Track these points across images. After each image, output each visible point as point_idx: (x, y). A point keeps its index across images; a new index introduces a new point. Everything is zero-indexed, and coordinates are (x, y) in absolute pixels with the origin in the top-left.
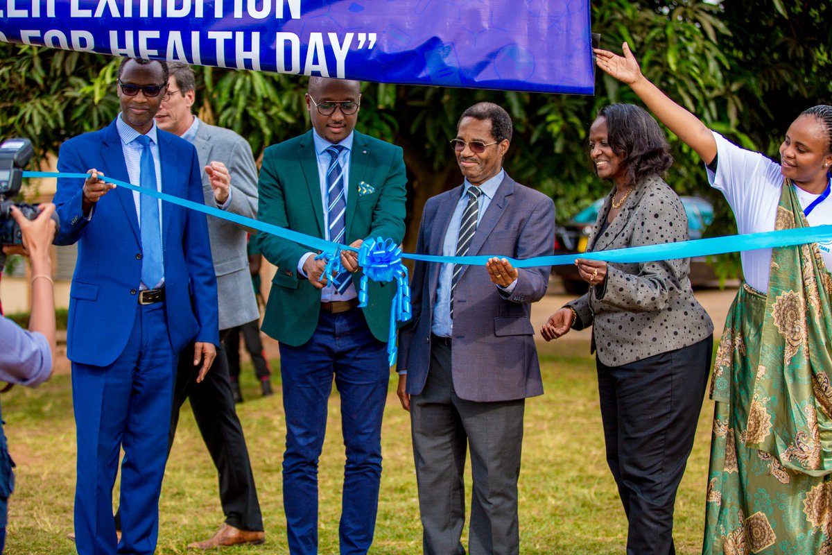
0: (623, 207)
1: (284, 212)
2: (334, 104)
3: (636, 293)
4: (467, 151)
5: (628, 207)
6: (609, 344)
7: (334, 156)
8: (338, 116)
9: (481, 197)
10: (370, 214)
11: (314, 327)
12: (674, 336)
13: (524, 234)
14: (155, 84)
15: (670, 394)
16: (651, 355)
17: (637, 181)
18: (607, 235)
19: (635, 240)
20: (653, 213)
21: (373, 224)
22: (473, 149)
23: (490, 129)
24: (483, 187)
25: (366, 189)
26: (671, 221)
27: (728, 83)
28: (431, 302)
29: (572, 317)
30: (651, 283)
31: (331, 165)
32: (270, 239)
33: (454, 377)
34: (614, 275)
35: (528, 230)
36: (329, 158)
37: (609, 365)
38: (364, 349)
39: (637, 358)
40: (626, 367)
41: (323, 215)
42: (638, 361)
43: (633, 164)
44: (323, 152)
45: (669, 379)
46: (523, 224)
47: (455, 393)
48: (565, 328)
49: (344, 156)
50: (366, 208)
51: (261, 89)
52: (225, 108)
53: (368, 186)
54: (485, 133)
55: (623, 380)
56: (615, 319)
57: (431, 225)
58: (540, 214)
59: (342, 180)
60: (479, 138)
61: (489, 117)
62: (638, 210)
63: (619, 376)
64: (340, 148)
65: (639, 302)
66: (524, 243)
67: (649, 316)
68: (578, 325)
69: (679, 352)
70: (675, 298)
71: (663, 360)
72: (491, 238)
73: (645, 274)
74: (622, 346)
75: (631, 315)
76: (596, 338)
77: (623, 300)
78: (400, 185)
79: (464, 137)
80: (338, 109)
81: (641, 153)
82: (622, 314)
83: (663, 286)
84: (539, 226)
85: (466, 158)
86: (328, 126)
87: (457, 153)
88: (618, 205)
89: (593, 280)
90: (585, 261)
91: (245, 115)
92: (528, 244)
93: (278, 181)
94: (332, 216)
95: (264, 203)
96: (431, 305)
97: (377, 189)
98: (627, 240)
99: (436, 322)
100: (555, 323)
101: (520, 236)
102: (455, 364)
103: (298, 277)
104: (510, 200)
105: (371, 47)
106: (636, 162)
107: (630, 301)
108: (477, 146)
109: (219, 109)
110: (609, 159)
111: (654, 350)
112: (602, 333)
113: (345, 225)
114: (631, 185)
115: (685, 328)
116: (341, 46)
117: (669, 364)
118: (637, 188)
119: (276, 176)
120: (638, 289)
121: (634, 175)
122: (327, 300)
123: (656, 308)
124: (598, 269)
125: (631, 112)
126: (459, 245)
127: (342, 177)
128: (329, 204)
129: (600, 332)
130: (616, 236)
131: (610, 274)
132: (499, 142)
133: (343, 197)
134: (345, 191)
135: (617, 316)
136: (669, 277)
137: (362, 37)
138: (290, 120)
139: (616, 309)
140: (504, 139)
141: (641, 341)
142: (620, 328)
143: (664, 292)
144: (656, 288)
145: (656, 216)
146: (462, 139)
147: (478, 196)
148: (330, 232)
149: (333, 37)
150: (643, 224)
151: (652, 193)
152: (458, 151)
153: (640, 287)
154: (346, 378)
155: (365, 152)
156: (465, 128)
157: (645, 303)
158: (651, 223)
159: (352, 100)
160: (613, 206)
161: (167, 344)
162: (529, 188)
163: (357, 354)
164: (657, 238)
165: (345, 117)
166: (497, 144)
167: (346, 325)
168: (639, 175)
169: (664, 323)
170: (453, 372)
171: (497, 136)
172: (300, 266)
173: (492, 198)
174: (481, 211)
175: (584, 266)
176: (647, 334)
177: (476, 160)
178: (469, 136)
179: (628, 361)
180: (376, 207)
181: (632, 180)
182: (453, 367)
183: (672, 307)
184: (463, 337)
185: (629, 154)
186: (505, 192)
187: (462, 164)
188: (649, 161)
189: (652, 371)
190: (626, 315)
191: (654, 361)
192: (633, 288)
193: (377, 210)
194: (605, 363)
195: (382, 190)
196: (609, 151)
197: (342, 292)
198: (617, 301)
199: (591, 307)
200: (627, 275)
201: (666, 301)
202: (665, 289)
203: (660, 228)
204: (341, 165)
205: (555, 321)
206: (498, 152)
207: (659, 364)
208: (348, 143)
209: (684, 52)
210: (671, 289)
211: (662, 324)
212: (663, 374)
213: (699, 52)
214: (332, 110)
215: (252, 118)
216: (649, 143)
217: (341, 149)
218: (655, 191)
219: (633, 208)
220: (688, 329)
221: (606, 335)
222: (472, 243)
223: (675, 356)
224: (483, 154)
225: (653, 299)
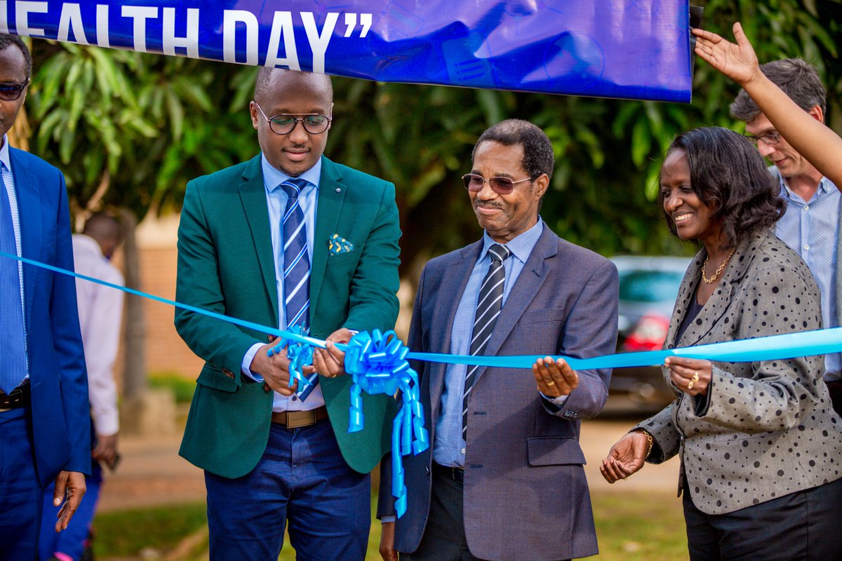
0: (723, 280)
1: (216, 279)
2: (294, 118)
3: (754, 404)
4: (487, 192)
5: (730, 279)
6: (710, 482)
7: (292, 197)
8: (300, 136)
9: (510, 259)
10: (348, 284)
11: (261, 449)
12: (810, 468)
13: (573, 316)
14: (14, 82)
15: (805, 554)
16: (777, 496)
17: (739, 241)
18: (699, 322)
19: (744, 328)
20: (770, 286)
21: (352, 298)
22: (495, 188)
23: (521, 159)
24: (511, 246)
25: (341, 246)
26: (797, 296)
27: (832, 80)
28: (433, 413)
29: (647, 444)
30: (774, 389)
31: (287, 208)
32: (196, 321)
33: (466, 526)
34: (721, 380)
35: (580, 310)
36: (285, 197)
37: (711, 513)
38: (334, 483)
39: (755, 500)
40: (738, 515)
41: (276, 282)
42: (757, 505)
43: (731, 217)
44: (276, 189)
45: (804, 531)
46: (573, 301)
47: (468, 550)
48: (637, 462)
49: (308, 195)
50: (342, 275)
51: (108, 82)
52: (50, 111)
53: (344, 240)
54: (514, 164)
55: (734, 533)
56: (718, 444)
57: (432, 300)
58: (597, 286)
59: (304, 231)
60: (506, 172)
61: (520, 141)
62: (746, 283)
63: (727, 527)
64: (302, 183)
65: (758, 418)
66: (574, 330)
67: (770, 438)
68: (656, 455)
69: (818, 491)
70: (809, 410)
71: (792, 503)
72: (525, 320)
73: (762, 376)
74: (730, 484)
75: (742, 437)
76: (687, 472)
77: (736, 416)
78: (391, 241)
79: (482, 171)
80: (299, 125)
81: (742, 200)
82: (731, 437)
83: (791, 393)
84: (596, 304)
85: (485, 202)
86: (284, 150)
87: (471, 194)
88: (713, 278)
89: (693, 389)
90: (680, 360)
91: (82, 123)
92: (579, 331)
93: (208, 231)
94: (289, 285)
95: (187, 265)
96: (433, 418)
97: (357, 246)
98: (733, 327)
99: (439, 444)
100: (621, 455)
101: (567, 319)
102: (468, 507)
103: (242, 381)
104: (552, 264)
105: (363, 35)
106: (735, 213)
107: (745, 418)
108: (502, 183)
109: (40, 113)
110: (694, 210)
111: (780, 489)
112: (697, 464)
113: (308, 297)
114: (730, 247)
115: (825, 455)
116: (320, 31)
117: (803, 508)
118: (740, 250)
119: (205, 224)
120: (755, 400)
121: (733, 233)
122: (281, 409)
123: (782, 425)
124: (700, 372)
125: (721, 139)
126: (475, 332)
127: (305, 224)
128: (285, 267)
129: (695, 464)
130: (714, 323)
131: (716, 379)
132: (534, 178)
133: (306, 256)
134: (308, 247)
135: (721, 440)
136: (798, 380)
137: (351, 19)
138: (149, 131)
139: (722, 428)
140: (541, 174)
141: (761, 475)
142: (727, 456)
143: (793, 402)
144: (782, 396)
145: (775, 290)
146: (479, 174)
147: (505, 258)
148: (286, 307)
149: (308, 19)
150: (755, 302)
151: (766, 256)
152: (472, 191)
153: (758, 397)
154: (305, 527)
155: (339, 190)
156: (483, 158)
157: (767, 419)
158: (767, 301)
159: (320, 112)
160: (705, 279)
161: (30, 471)
162: (580, 247)
163: (325, 492)
164: (779, 323)
165: (309, 136)
166: (532, 180)
167: (306, 447)
168: (741, 234)
169: (794, 447)
170: (466, 519)
171: (532, 169)
172: (246, 363)
173: (525, 262)
174: (510, 280)
175: (679, 368)
176: (769, 465)
177: (499, 204)
178: (489, 169)
179: (740, 506)
180: (356, 273)
181: (731, 240)
182: (466, 510)
183: (805, 424)
184: (480, 466)
185: (725, 202)
186: (544, 252)
187: (480, 210)
188: (754, 210)
189: (779, 519)
190: (736, 437)
191: (781, 504)
192: (750, 398)
193: (359, 278)
194: (703, 510)
195: (365, 248)
196: (693, 199)
197: (303, 398)
198: (725, 417)
199: (678, 426)
200: (738, 380)
201: (797, 416)
202: (795, 398)
203: (783, 307)
204: (303, 210)
205: (620, 452)
206: (533, 193)
207: (787, 508)
208: (313, 176)
209: (765, 31)
210: (803, 397)
211: (791, 450)
212: (792, 525)
213: (789, 29)
214: (292, 126)
215: (93, 128)
216: (752, 184)
217: (304, 184)
218: (770, 253)
219: (739, 281)
220: (829, 457)
221: (704, 469)
222: (497, 327)
223: (811, 496)
224: (513, 195)
225: (779, 413)
